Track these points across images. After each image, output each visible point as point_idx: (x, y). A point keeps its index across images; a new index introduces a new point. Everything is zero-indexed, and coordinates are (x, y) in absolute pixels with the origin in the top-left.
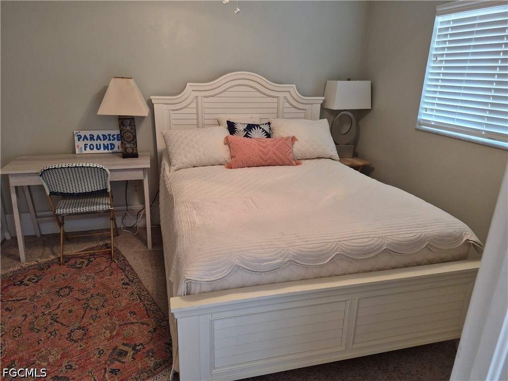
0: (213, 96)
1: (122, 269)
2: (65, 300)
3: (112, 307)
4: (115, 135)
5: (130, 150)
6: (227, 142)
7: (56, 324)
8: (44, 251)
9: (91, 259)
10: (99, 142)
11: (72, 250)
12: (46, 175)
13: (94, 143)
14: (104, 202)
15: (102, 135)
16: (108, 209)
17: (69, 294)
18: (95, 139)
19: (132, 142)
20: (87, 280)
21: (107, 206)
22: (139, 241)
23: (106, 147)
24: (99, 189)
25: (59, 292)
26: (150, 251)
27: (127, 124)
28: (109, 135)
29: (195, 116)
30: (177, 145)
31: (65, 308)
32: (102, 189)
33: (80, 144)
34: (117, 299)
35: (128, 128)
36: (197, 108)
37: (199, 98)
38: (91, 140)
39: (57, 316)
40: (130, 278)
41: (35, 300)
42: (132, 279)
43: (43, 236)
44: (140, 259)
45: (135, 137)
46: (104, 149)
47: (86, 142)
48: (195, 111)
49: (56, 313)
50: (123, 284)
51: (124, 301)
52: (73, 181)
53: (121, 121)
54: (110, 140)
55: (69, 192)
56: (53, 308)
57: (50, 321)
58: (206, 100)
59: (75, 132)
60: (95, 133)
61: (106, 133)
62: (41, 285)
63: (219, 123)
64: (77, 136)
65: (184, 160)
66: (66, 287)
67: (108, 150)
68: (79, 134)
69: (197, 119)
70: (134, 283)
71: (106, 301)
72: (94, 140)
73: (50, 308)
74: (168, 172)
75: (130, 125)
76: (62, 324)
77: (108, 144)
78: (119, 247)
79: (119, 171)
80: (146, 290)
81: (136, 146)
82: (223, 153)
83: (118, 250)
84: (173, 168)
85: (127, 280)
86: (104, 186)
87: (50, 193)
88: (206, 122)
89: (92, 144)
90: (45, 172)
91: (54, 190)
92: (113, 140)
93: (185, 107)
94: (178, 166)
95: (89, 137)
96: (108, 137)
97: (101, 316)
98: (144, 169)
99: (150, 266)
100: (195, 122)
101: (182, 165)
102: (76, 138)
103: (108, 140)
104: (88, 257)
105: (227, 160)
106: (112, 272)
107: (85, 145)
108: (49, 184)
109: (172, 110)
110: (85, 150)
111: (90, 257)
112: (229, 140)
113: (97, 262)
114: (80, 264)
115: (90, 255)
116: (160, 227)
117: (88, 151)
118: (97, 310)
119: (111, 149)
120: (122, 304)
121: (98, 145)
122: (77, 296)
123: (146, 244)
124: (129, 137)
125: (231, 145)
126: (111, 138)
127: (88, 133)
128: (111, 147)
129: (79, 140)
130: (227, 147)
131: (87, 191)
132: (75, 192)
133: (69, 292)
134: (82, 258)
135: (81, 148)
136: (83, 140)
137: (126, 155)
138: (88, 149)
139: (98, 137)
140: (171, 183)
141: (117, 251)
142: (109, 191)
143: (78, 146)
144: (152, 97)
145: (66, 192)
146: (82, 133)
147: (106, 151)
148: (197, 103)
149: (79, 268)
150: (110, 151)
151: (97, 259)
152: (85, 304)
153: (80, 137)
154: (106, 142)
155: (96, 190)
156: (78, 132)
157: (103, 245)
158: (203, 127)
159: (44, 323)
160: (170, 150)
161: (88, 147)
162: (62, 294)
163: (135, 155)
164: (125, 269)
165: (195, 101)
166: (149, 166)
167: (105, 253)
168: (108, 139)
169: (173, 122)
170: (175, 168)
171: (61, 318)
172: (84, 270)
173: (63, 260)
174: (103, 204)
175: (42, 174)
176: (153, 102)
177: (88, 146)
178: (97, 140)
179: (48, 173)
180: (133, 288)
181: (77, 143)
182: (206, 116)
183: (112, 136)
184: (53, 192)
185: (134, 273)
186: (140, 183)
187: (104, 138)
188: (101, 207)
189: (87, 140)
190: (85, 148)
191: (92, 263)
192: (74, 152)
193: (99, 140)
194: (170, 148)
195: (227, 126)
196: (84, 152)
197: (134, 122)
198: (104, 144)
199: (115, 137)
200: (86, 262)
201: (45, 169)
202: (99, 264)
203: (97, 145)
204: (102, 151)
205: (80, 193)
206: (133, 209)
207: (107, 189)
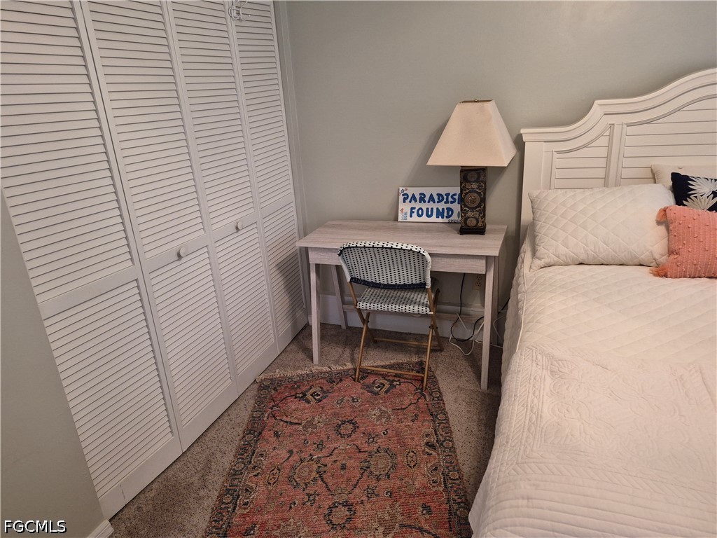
0: (648, 122)
1: (432, 415)
2: (342, 445)
3: (399, 483)
4: (455, 195)
5: (472, 222)
6: (664, 219)
7: (320, 482)
8: (343, 353)
9: (395, 383)
10: (431, 205)
11: (376, 360)
12: (347, 254)
13: (424, 206)
14: (422, 301)
15: (437, 194)
16: (425, 313)
17: (350, 435)
18: (427, 201)
19: (477, 209)
20: (379, 418)
21: (424, 308)
22: (470, 369)
23: (440, 214)
24: (414, 282)
25: (339, 426)
26: (483, 394)
27: (473, 180)
28: (447, 195)
29: (602, 163)
30: (554, 219)
31: (340, 458)
32: (418, 282)
33: (405, 207)
34: (411, 471)
35: (474, 186)
36: (609, 147)
37: (617, 129)
38: (420, 202)
39: (325, 469)
40: (440, 437)
41: (310, 430)
42: (441, 442)
43: (349, 328)
44: (464, 403)
45: (483, 200)
46: (437, 217)
47: (413, 204)
48: (604, 152)
49: (326, 462)
50: (427, 444)
51: (420, 478)
52: (379, 266)
53: (463, 174)
54: (447, 202)
55: (374, 281)
56: (325, 452)
57: (314, 474)
58: (630, 130)
59: (401, 189)
60: (428, 192)
61: (443, 191)
62: (323, 408)
63: (653, 174)
64: (403, 195)
65: (562, 250)
66: (350, 422)
67: (443, 218)
68: (405, 192)
69: (607, 168)
70: (443, 449)
71: (394, 467)
72: (425, 202)
73: (321, 450)
74: (527, 269)
75: (477, 181)
76: (327, 485)
77: (443, 209)
78: (438, 373)
79: (448, 257)
80: (459, 471)
81: (484, 216)
82: (653, 242)
83: (435, 377)
84: (538, 263)
85: (433, 440)
86: (422, 278)
87: (352, 278)
88: (625, 173)
89: (421, 209)
90: (346, 250)
91: (356, 276)
92: (452, 202)
93: (585, 146)
94: (547, 260)
95: (418, 197)
96: (445, 197)
97: (381, 493)
98: (487, 258)
99: (475, 424)
100: (601, 173)
101: (556, 259)
102: (401, 198)
103: (445, 203)
104: (391, 378)
105: (657, 256)
106: (416, 416)
107: (413, 208)
108: (350, 266)
109: (559, 152)
110: (411, 216)
111: (393, 377)
112: (670, 215)
113: (401, 390)
114: (379, 387)
115: (395, 376)
116: (501, 363)
117: (415, 218)
118: (378, 480)
119: (447, 217)
120: (416, 483)
121: (430, 210)
122: (358, 443)
123: (479, 378)
124: (473, 201)
125: (671, 228)
126: (450, 199)
127: (417, 191)
128: (448, 213)
129: (404, 202)
130: (662, 229)
131: (398, 283)
132: (382, 282)
133: (352, 431)
134: (384, 376)
135: (406, 214)
136: (410, 202)
137: (465, 230)
138: (415, 215)
139: (431, 198)
140: (526, 292)
141: (433, 379)
142: (429, 285)
143: (402, 209)
144: (522, 131)
145: (370, 280)
146: (410, 191)
147: (440, 220)
148: (611, 137)
149: (375, 394)
150: (446, 220)
151: (403, 385)
152: (365, 461)
153: (406, 197)
154: (442, 206)
155: (410, 283)
156: (404, 188)
157: (416, 363)
158: (617, 184)
159: (307, 474)
160: (537, 228)
161: (416, 213)
162: (343, 432)
163: (480, 231)
164: (436, 416)
165: (607, 133)
166: (496, 253)
167: (415, 379)
168: (445, 200)
169: (557, 173)
170: (542, 263)
171: (329, 474)
172: (382, 399)
173: (359, 374)
174: (419, 304)
175: (341, 252)
176: (525, 139)
177: (415, 211)
178: (429, 202)
179: (350, 252)
180: (438, 457)
181: (401, 205)
182: (627, 162)
183: (452, 197)
184: (355, 278)
185: (448, 429)
186: (481, 278)
187: (439, 199)
188: (416, 308)
189: (416, 201)
190: (412, 212)
191: (394, 390)
192: (396, 219)
193: (431, 202)
194: (539, 225)
195: (671, 183)
196: (409, 219)
197: (485, 176)
198: (437, 209)
199: (456, 197)
200: (387, 386)
201: (345, 246)
202: (402, 395)
203: (428, 209)
204: (434, 219)
205: (388, 285)
206: (472, 313)
207: (425, 284)
